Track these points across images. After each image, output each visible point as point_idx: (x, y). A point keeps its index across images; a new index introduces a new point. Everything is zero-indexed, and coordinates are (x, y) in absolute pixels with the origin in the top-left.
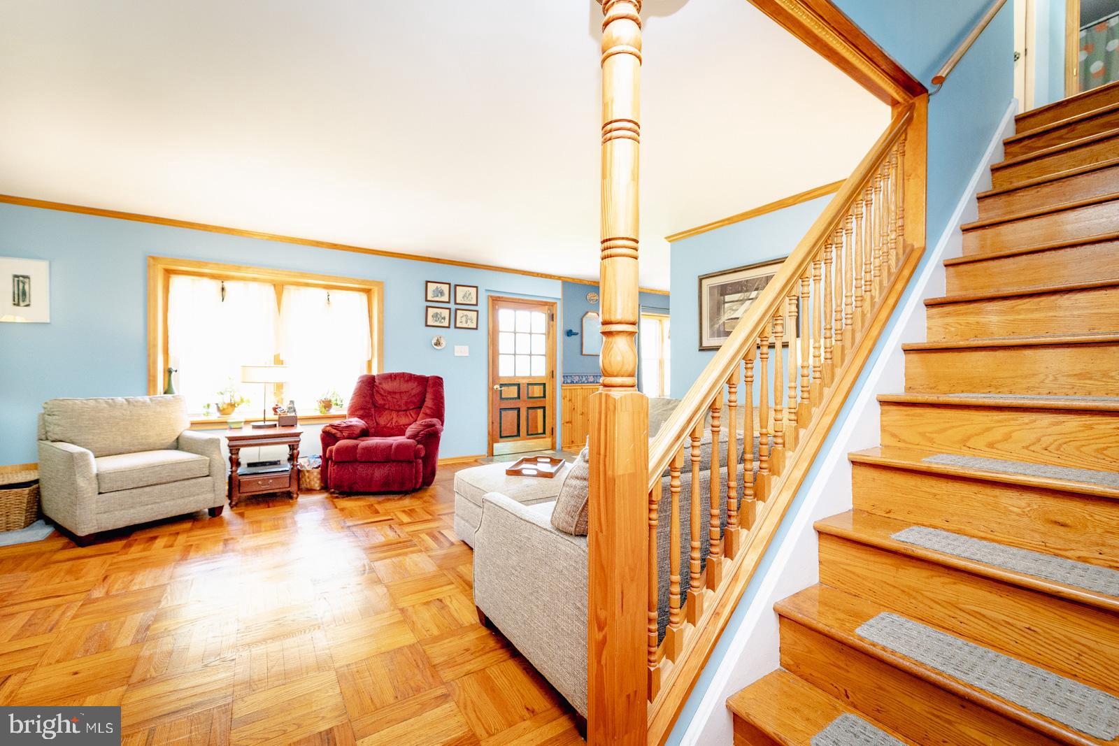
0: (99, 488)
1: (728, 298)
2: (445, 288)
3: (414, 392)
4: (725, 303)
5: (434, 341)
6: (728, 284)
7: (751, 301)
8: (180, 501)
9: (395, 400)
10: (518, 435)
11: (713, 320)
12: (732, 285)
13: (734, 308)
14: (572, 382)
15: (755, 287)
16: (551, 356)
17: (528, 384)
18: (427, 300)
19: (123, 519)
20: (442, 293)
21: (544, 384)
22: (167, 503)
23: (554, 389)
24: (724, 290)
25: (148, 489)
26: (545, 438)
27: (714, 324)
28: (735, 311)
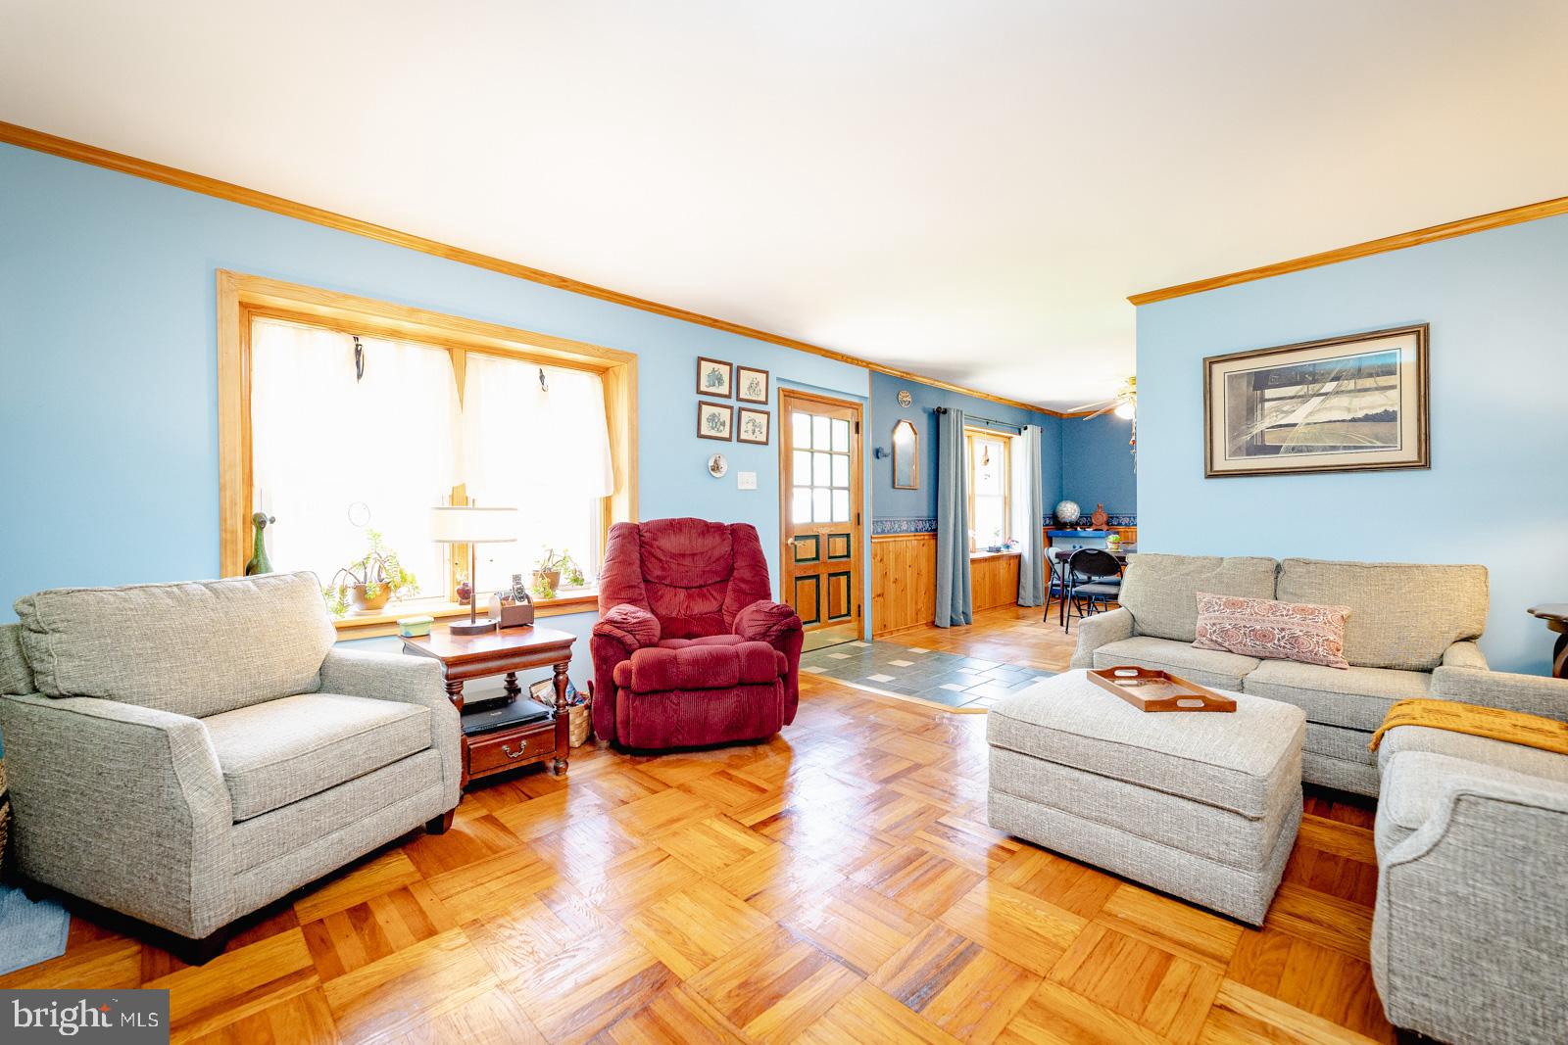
0: (234, 810)
1: (1269, 393)
2: (724, 370)
3: (716, 553)
4: (1263, 400)
5: (711, 463)
6: (1273, 371)
7: (1322, 398)
8: (389, 813)
9: (682, 569)
10: (818, 619)
11: (1235, 430)
12: (1280, 372)
13: (1285, 409)
14: (883, 532)
15: (1334, 374)
16: (856, 488)
17: (830, 535)
18: (699, 392)
19: (289, 878)
20: (720, 381)
21: (848, 536)
22: (366, 821)
23: (860, 542)
24: (1261, 380)
25: (330, 795)
26: (849, 622)
27: (1238, 436)
28: (1288, 413)
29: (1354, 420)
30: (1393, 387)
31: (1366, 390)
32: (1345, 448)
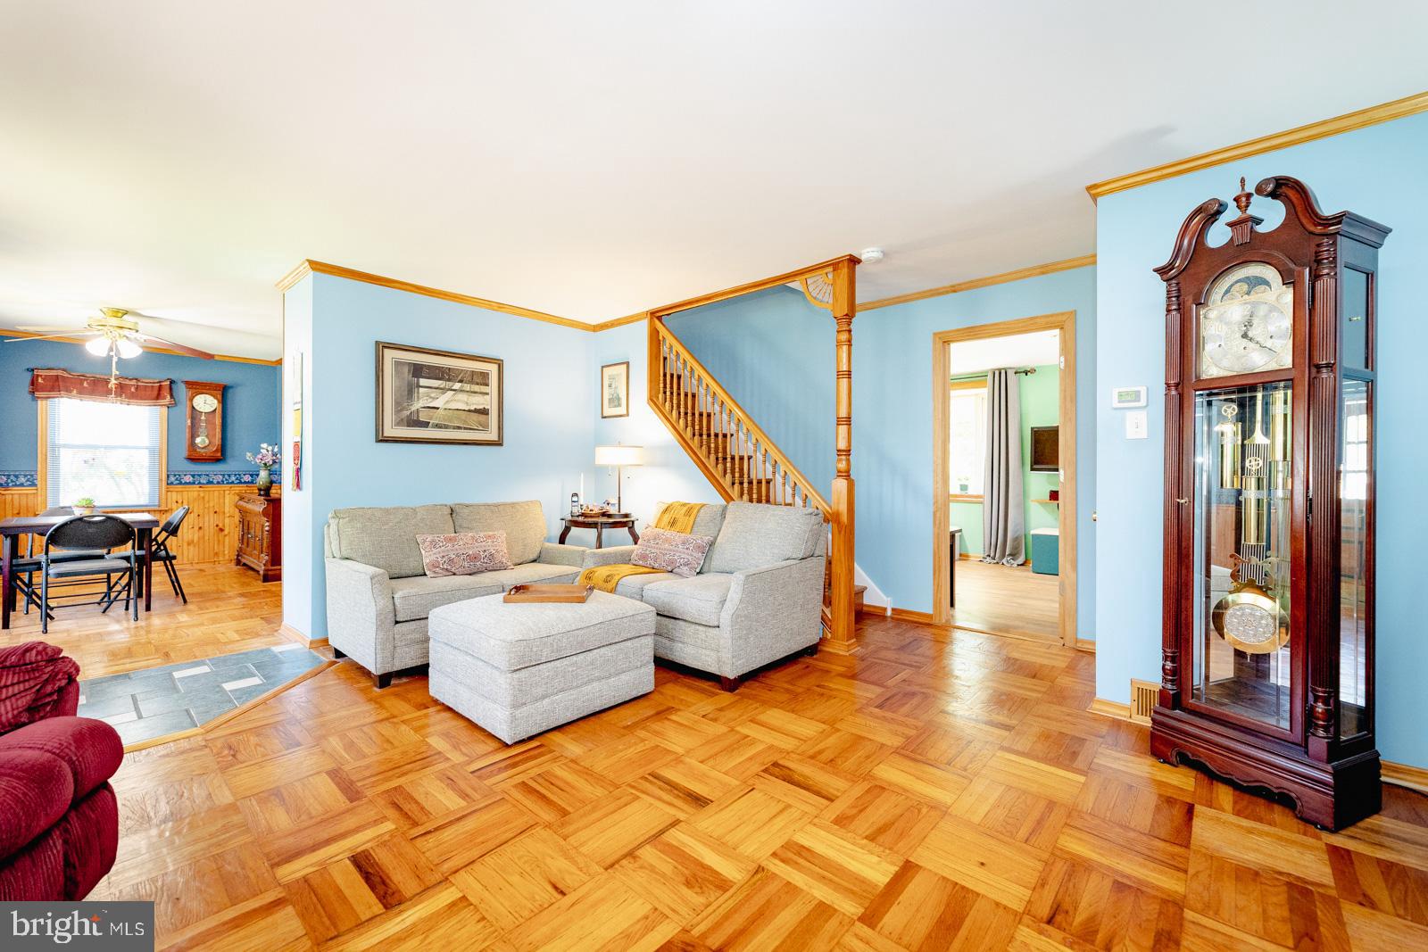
1: (423, 382)
4: (419, 386)
6: (425, 366)
7: (453, 392)
11: (399, 406)
12: (429, 367)
13: (432, 395)
15: (460, 378)
24: (418, 371)
27: (401, 410)
28: (434, 399)
29: (469, 411)
30: (487, 394)
31: (475, 393)
32: (465, 428)
